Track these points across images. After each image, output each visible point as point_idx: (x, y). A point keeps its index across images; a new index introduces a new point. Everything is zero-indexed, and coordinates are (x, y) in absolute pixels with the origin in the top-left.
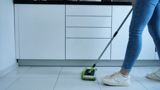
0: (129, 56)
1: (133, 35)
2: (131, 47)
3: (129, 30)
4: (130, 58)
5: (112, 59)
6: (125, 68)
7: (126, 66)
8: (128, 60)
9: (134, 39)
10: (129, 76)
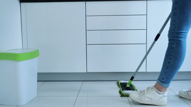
0: (168, 67)
1: (174, 40)
2: (171, 55)
3: (169, 34)
4: (169, 70)
5: (147, 71)
6: (162, 82)
7: (163, 80)
8: (166, 72)
9: (175, 45)
10: (166, 93)
